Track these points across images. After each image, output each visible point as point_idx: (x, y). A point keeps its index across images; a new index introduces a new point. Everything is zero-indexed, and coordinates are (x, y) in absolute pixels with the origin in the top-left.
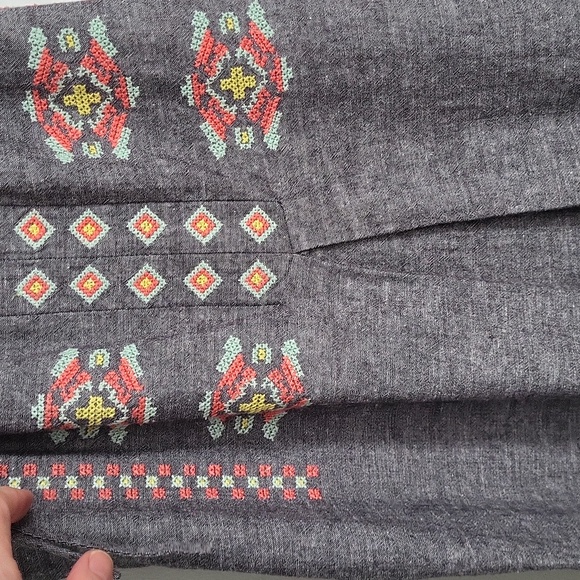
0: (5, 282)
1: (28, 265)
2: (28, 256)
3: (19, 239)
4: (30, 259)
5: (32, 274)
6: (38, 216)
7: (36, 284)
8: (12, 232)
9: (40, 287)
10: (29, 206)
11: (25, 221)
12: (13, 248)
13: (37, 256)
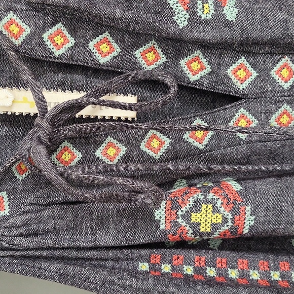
0: (263, 115)
1: (280, 102)
2: (280, 94)
3: (274, 81)
4: (281, 97)
5: (282, 109)
6: (289, 62)
7: (285, 116)
8: (269, 76)
9: (288, 119)
10: (283, 54)
11: (278, 66)
12: (270, 88)
13: (286, 94)
